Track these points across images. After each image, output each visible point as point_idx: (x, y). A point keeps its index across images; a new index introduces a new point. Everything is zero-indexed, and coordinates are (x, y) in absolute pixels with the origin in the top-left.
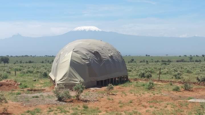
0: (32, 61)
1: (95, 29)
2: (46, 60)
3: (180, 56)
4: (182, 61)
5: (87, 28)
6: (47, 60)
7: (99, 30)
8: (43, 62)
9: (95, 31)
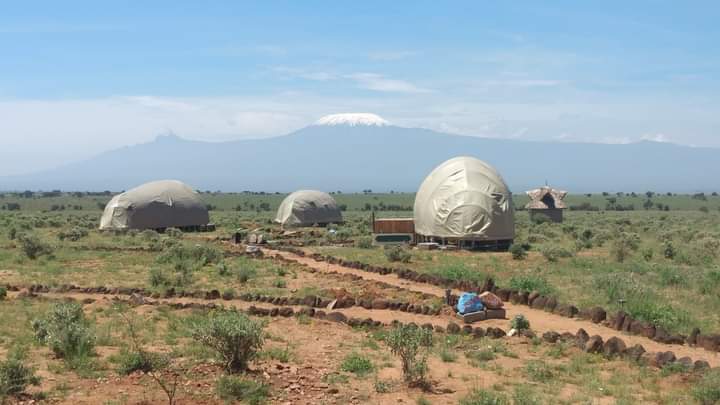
0: (213, 205)
1: (374, 121)
2: (246, 204)
3: (589, 195)
4: (585, 207)
5: (352, 118)
6: (250, 204)
7: (386, 122)
8: (239, 209)
9: (374, 126)
